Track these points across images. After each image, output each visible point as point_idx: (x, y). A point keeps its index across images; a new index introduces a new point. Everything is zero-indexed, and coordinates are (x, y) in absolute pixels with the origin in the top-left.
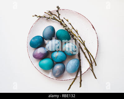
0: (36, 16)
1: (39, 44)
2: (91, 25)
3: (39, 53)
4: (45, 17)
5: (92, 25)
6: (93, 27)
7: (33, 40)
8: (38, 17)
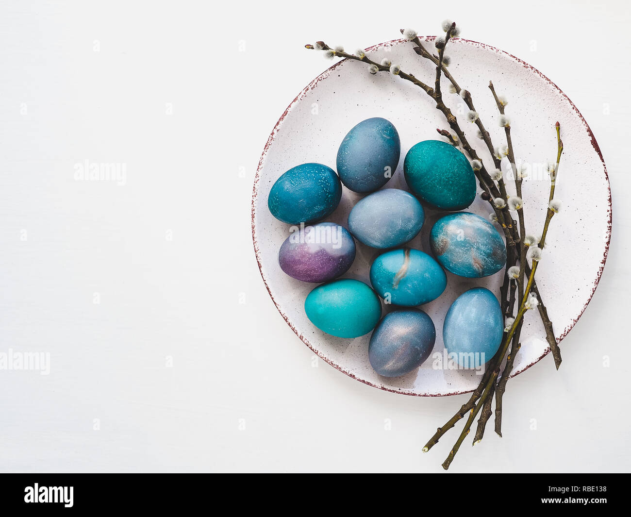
0: (324, 47)
1: (318, 208)
2: (585, 128)
3: (317, 253)
4: (365, 59)
5: (589, 130)
6: (594, 143)
7: (287, 186)
8: (332, 55)
